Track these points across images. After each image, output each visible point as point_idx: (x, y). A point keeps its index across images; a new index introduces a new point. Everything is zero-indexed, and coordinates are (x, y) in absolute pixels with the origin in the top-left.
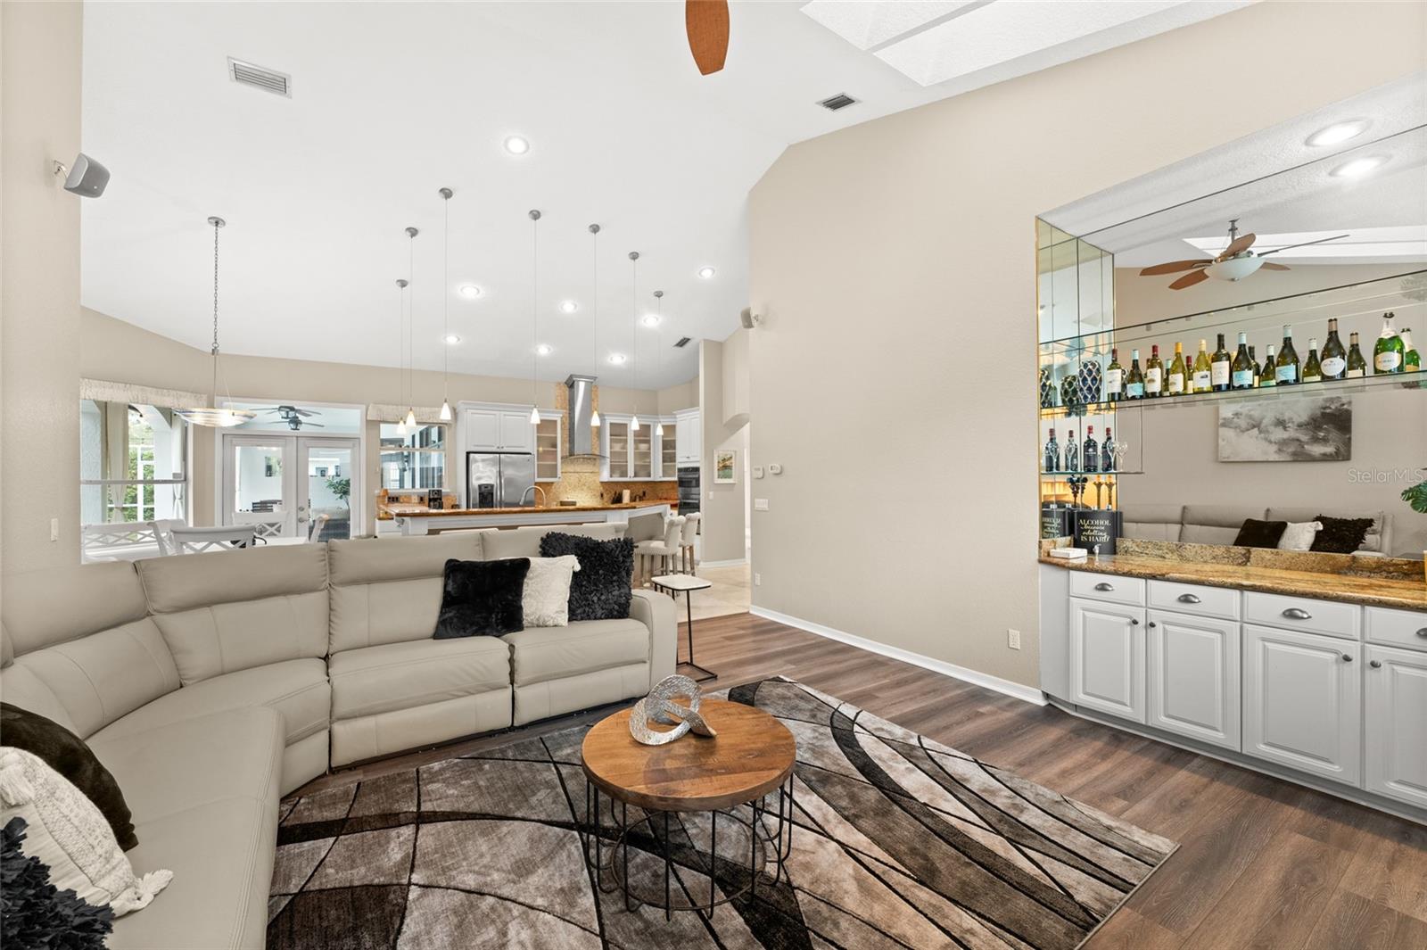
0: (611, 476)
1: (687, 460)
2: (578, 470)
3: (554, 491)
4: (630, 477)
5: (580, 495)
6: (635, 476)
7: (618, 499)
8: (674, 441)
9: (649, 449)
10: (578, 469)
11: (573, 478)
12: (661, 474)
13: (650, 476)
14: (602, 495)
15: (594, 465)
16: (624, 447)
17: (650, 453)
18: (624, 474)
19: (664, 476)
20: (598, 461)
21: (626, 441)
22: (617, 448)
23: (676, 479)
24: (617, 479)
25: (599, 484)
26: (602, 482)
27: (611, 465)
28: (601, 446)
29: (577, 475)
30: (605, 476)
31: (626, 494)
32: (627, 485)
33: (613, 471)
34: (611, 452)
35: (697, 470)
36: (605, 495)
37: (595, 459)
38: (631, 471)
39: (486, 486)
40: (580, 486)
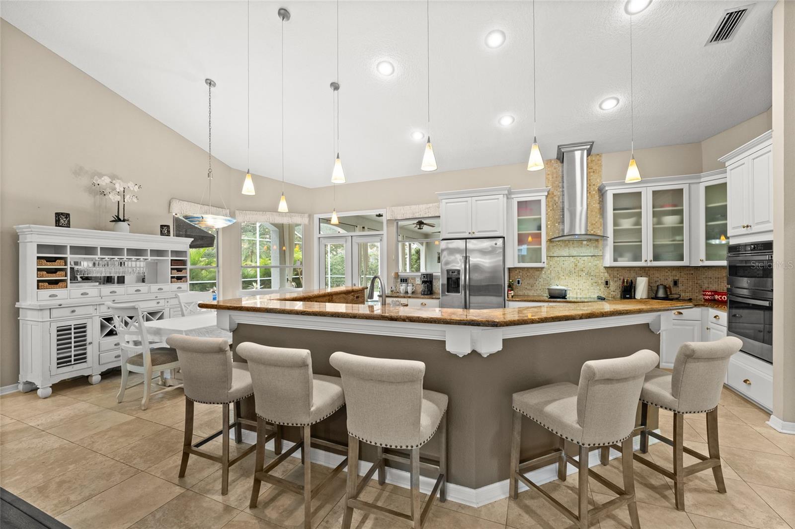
0: (615, 260)
1: (744, 231)
2: (575, 253)
3: (544, 276)
4: (647, 258)
5: (576, 283)
6: (656, 258)
7: (628, 291)
8: (725, 208)
9: (682, 222)
10: (574, 251)
11: (569, 263)
12: (703, 256)
13: (682, 259)
14: (607, 283)
15: (596, 247)
16: (638, 223)
17: (682, 227)
18: (638, 257)
19: (708, 259)
20: (601, 242)
21: (639, 215)
22: (627, 224)
23: (724, 263)
24: (624, 263)
25: (603, 270)
26: (606, 268)
27: (614, 246)
28: (604, 225)
29: (572, 259)
30: (608, 261)
31: (642, 286)
32: (644, 271)
33: (618, 252)
34: (615, 231)
35: (767, 246)
36: (611, 283)
37: (597, 240)
38: (647, 253)
39: (453, 271)
40: (577, 271)
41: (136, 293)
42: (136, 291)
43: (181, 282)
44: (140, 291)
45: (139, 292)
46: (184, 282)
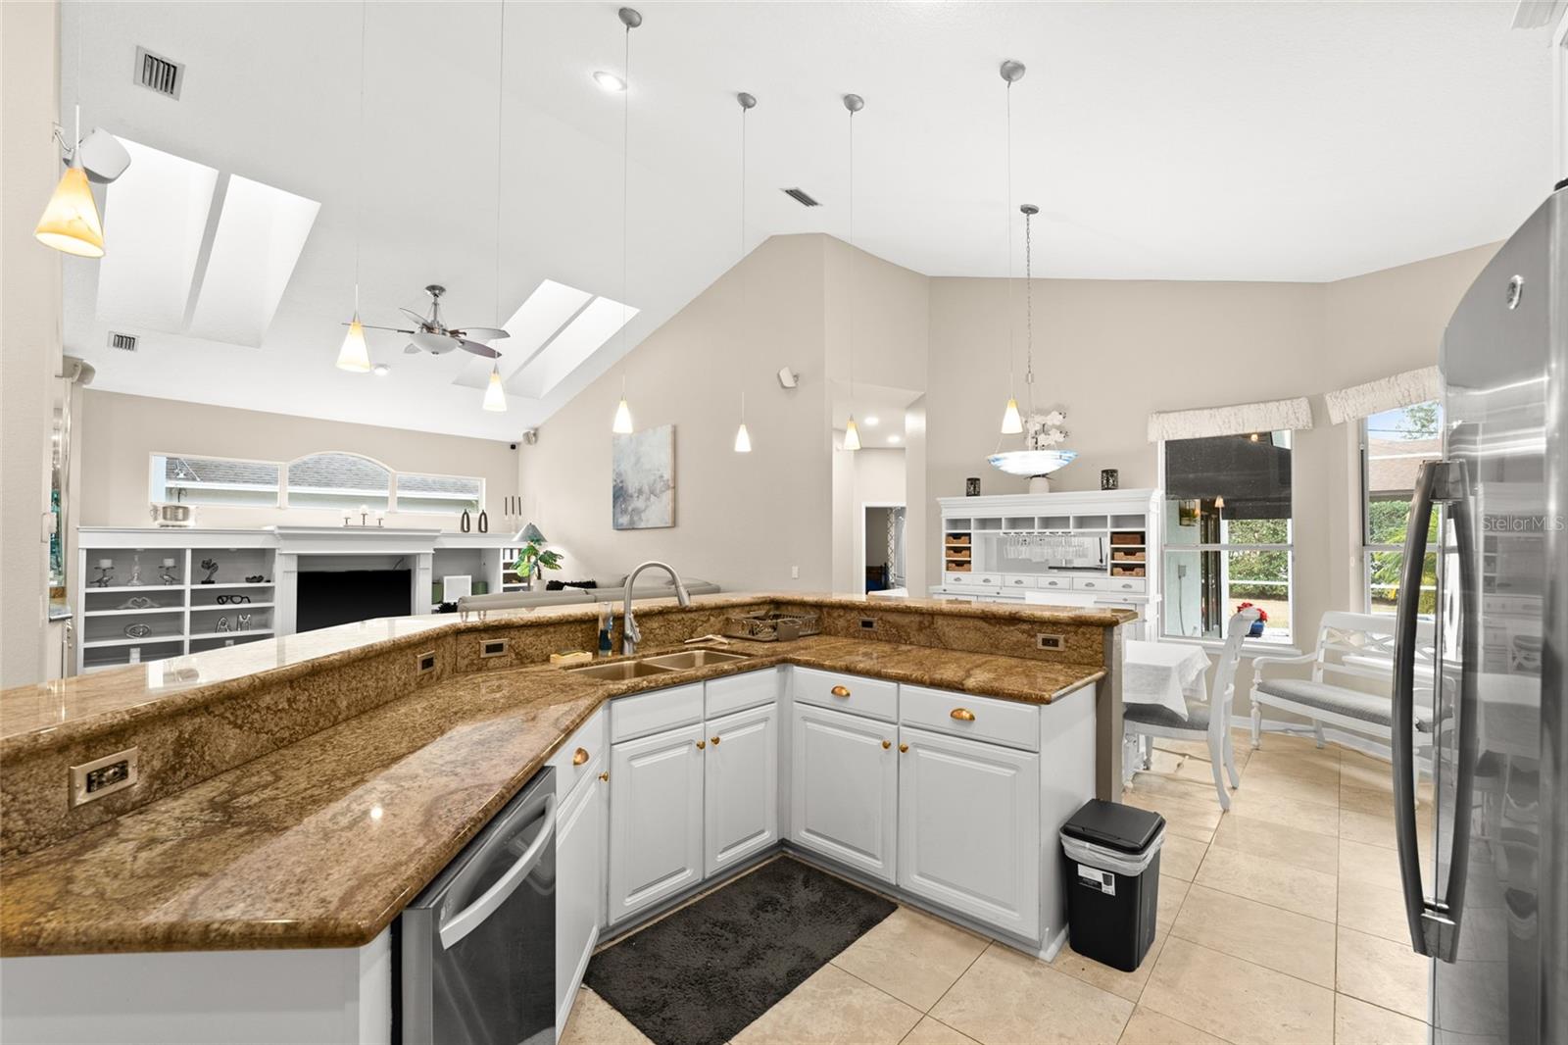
41: (1087, 588)
42: (1087, 585)
43: (1131, 575)
44: (1093, 585)
45: (1092, 588)
46: (1137, 575)
